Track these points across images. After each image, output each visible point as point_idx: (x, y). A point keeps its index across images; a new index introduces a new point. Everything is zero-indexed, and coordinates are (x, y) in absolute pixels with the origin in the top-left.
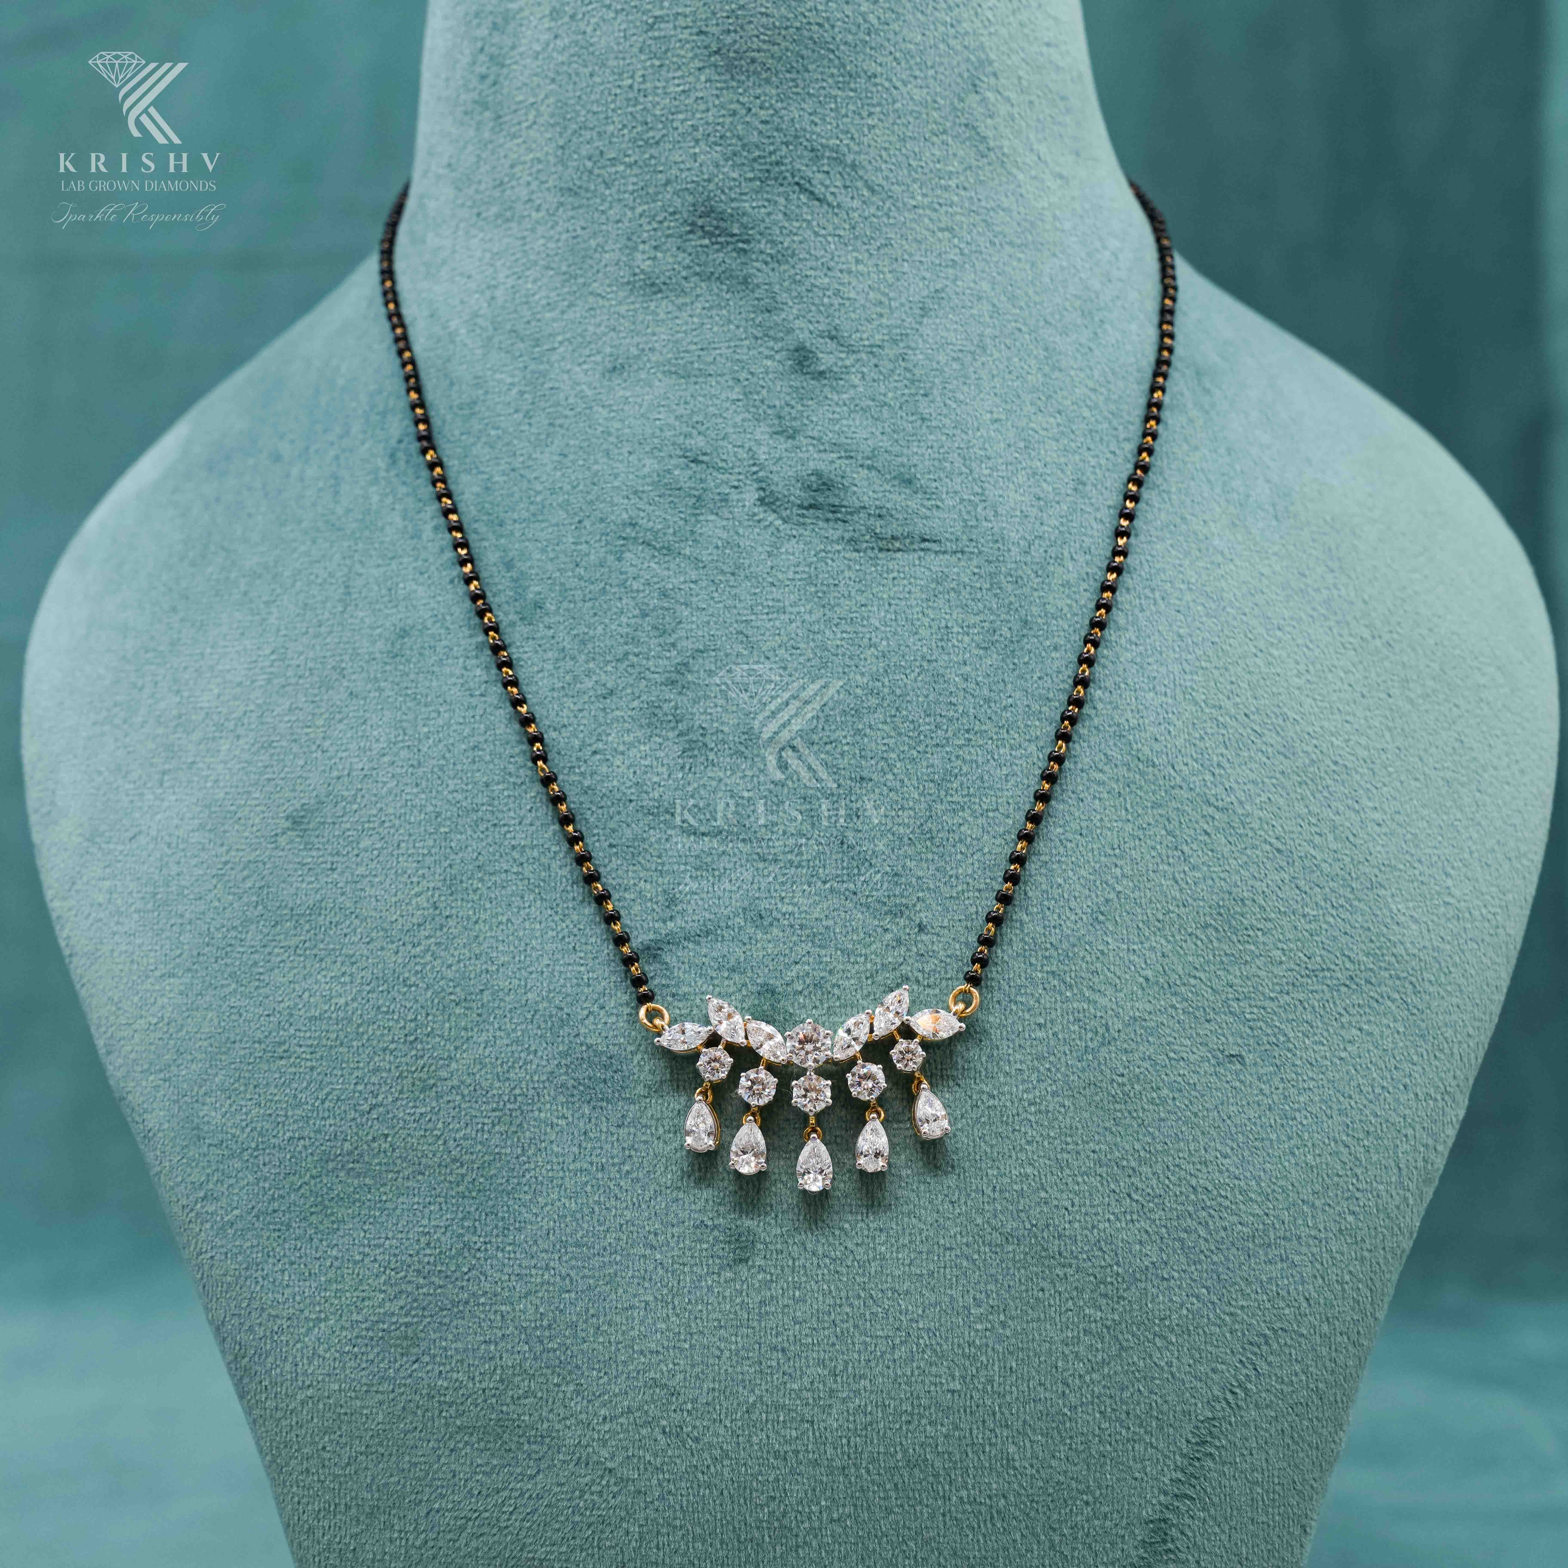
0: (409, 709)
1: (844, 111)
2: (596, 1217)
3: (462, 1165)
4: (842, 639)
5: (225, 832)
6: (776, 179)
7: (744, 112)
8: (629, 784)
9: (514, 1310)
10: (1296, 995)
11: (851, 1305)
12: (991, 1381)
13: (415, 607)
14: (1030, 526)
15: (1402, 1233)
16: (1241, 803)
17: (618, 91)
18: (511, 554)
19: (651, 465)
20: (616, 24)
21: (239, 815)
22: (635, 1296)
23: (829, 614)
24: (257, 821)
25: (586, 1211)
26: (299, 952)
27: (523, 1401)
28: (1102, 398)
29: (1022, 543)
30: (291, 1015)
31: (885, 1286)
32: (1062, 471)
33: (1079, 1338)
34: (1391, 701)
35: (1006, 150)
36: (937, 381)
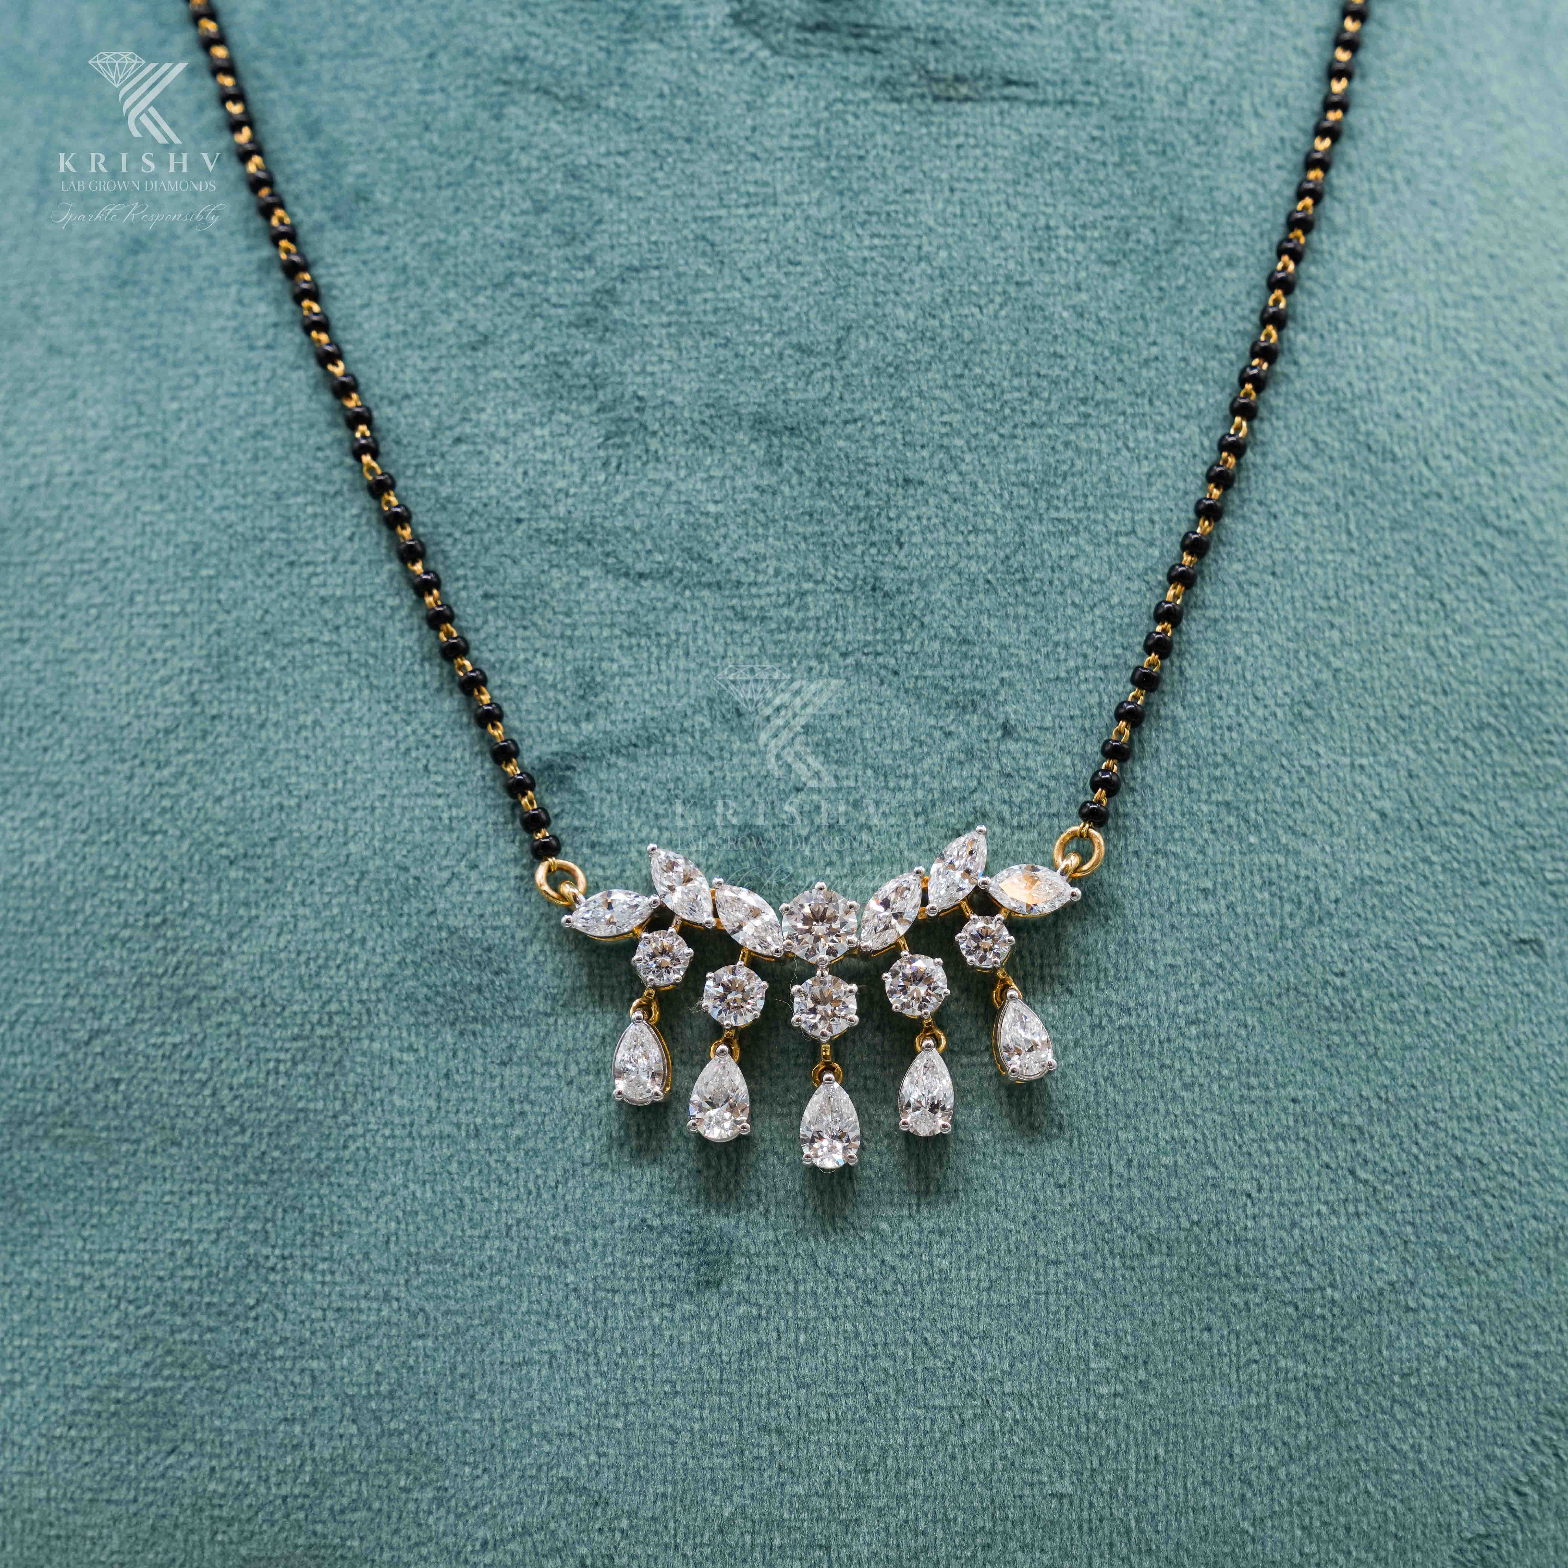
4: (872, 248)
8: (515, 492)
14: (1186, 61)
18: (315, 112)
23: (851, 206)
27: (348, 1516)
29: (1173, 87)
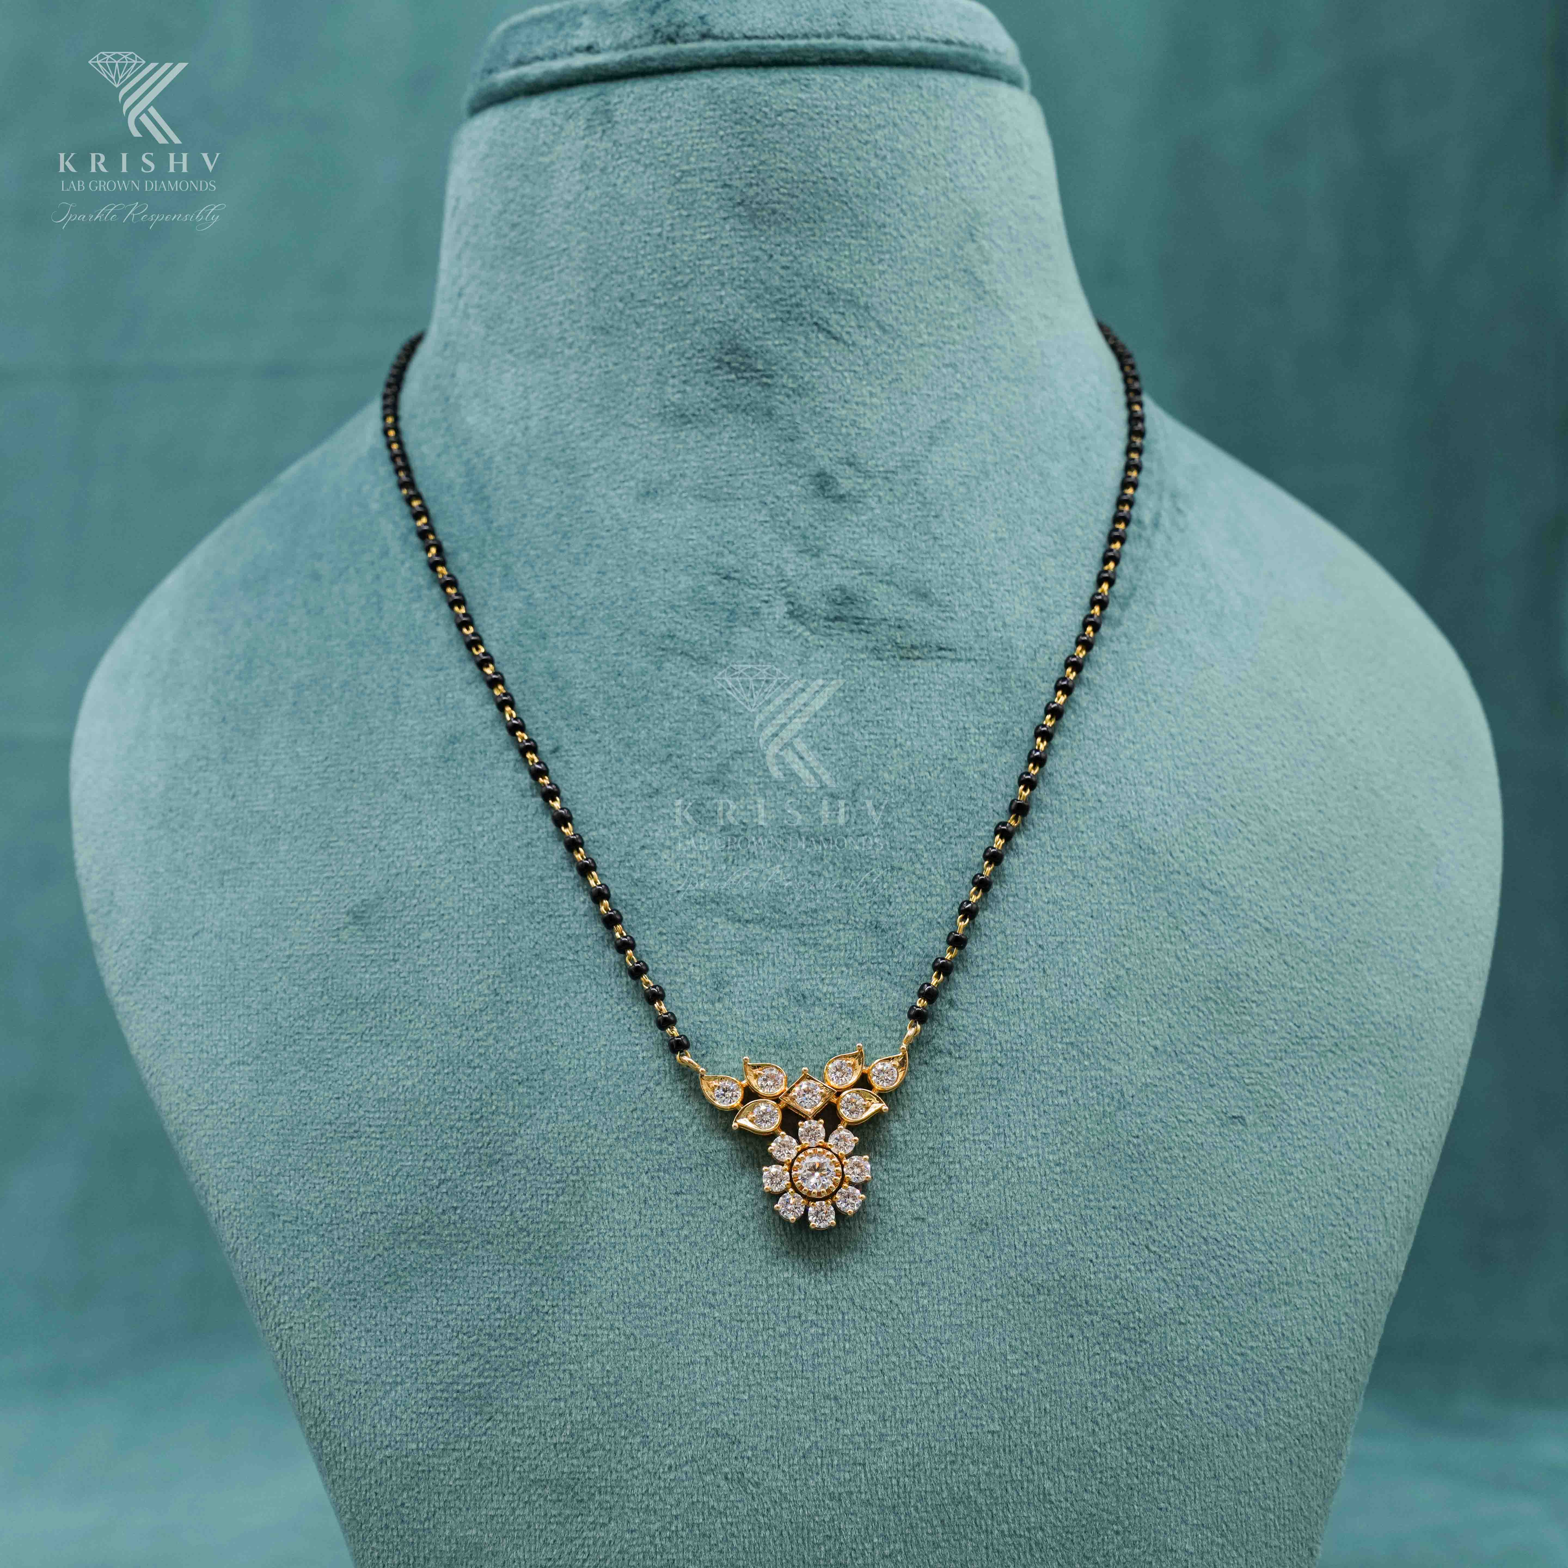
0: (463, 809)
1: (857, 258)
2: (657, 1279)
3: (528, 1235)
5: (288, 927)
6: (796, 320)
7: (766, 258)
9: (582, 1368)
10: (1288, 1061)
11: (898, 1355)
12: (1028, 1422)
13: (464, 715)
15: (1390, 1278)
16: (1232, 886)
17: (648, 239)
19: (685, 582)
20: (645, 177)
21: (300, 911)
22: (695, 1352)
24: (318, 917)
25: (647, 1273)
26: (365, 1038)
28: (1091, 519)
30: (361, 1098)
31: (928, 1336)
32: (1061, 585)
33: (1105, 1379)
34: (1357, 792)
35: (999, 293)
36: (946, 503)
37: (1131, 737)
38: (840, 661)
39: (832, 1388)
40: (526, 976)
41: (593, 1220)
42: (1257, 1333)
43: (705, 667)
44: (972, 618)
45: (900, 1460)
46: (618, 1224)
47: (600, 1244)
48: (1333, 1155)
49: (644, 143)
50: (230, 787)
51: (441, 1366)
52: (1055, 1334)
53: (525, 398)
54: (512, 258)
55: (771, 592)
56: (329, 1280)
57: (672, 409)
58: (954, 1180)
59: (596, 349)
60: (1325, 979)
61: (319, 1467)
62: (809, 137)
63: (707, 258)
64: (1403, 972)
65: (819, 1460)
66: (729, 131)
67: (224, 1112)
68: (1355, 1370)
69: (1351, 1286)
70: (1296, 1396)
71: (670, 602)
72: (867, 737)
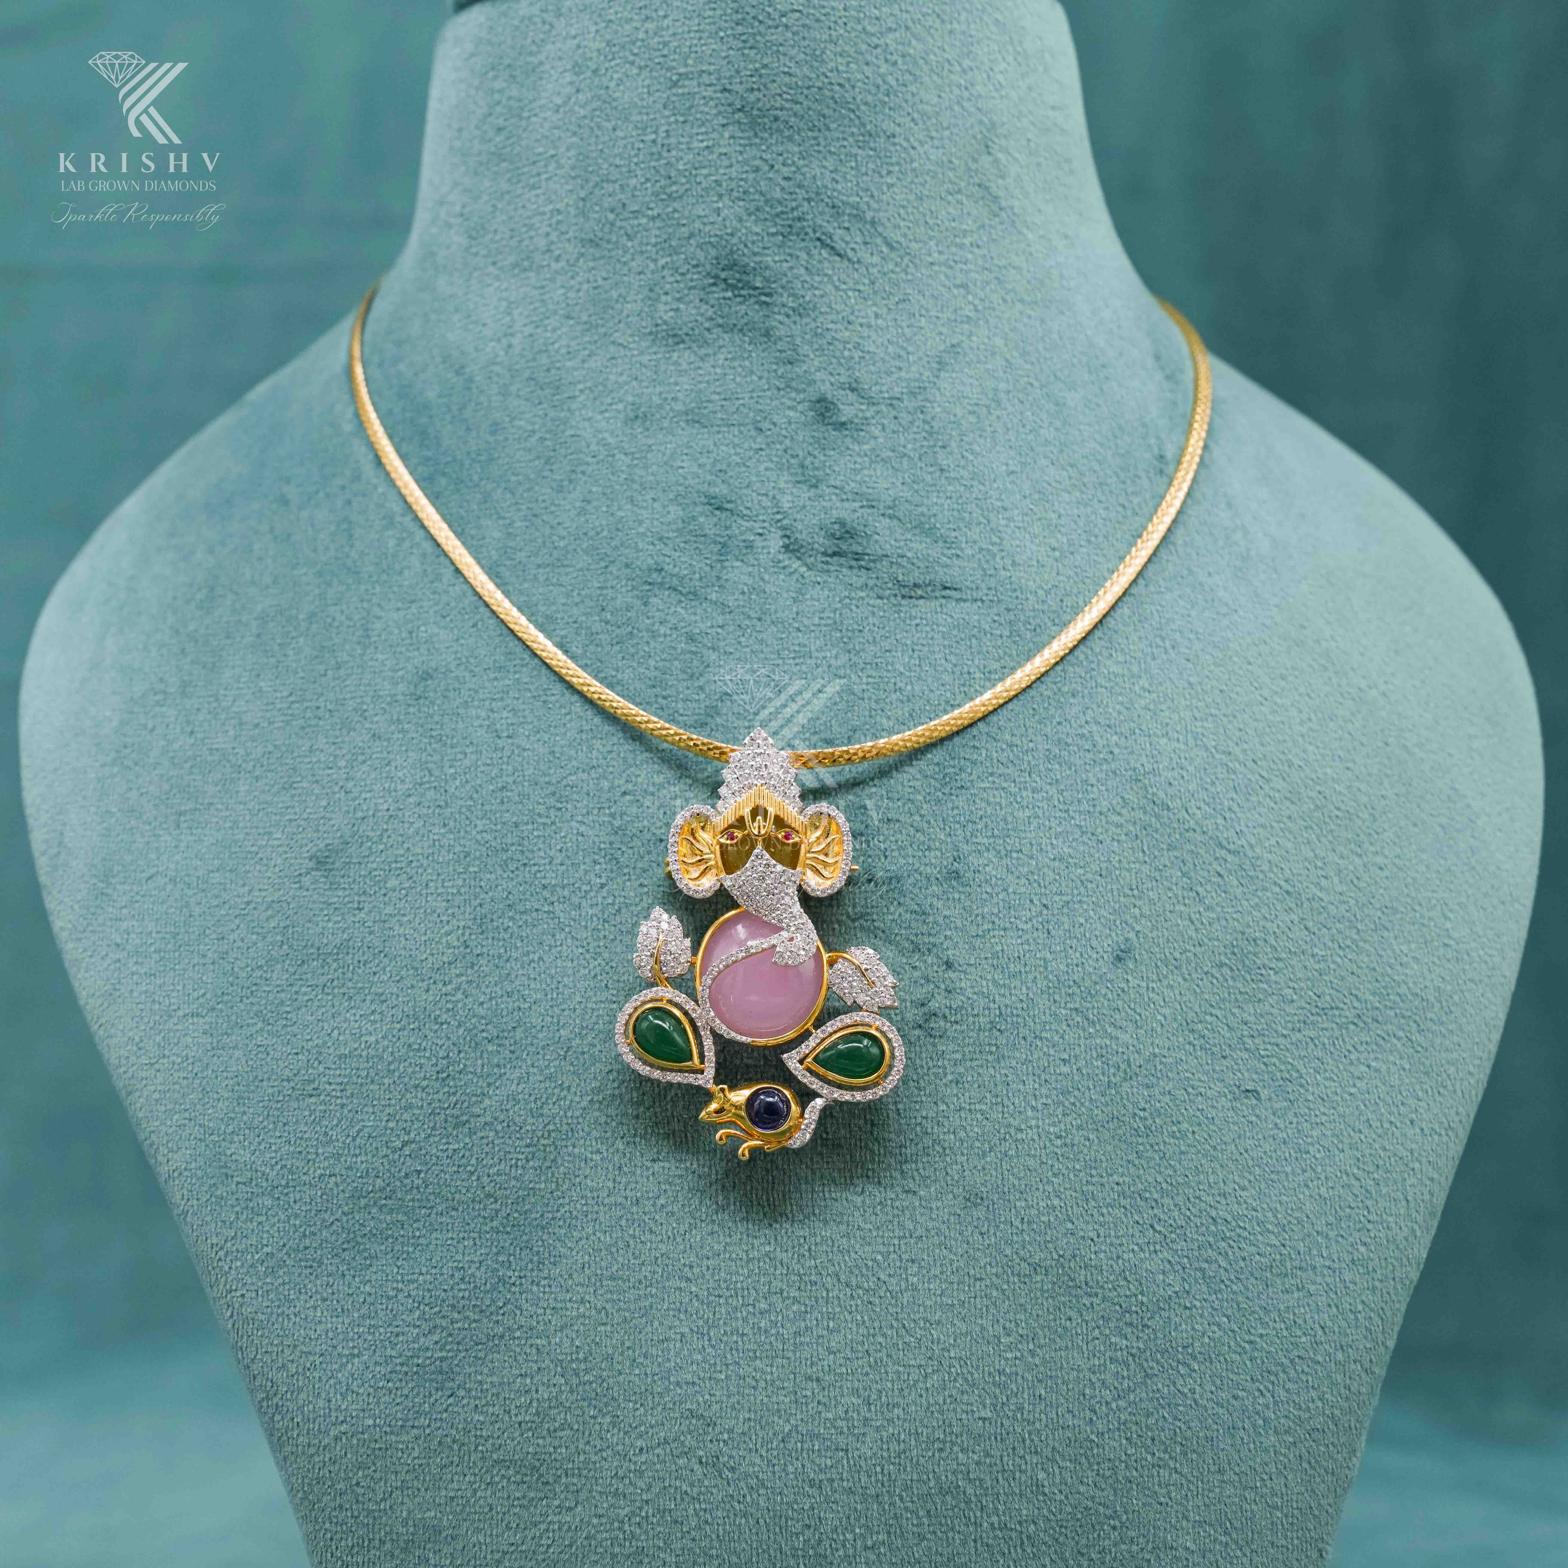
0: (434, 750)
1: (864, 170)
2: (630, 1251)
3: (496, 1201)
5: (247, 872)
6: (798, 234)
7: (767, 168)
9: (549, 1343)
10: (1306, 1033)
11: (884, 1335)
12: (1021, 1409)
13: (437, 650)
15: (1411, 1265)
16: (1251, 846)
17: (641, 146)
19: (676, 512)
20: (640, 80)
22: (670, 1328)
24: (279, 861)
25: (621, 1244)
26: (326, 990)
28: (1110, 453)
30: (321, 1053)
31: (918, 1316)
32: (1075, 522)
33: (1105, 1365)
34: (1388, 749)
35: (1016, 210)
36: (954, 433)
37: (1146, 686)
38: (838, 599)
39: (815, 1369)
40: (498, 927)
41: (565, 1187)
42: (1267, 1320)
43: (693, 603)
44: (981, 556)
45: (885, 1447)
46: (591, 1191)
47: (571, 1213)
48: (1352, 1133)
49: (639, 43)
50: (188, 722)
51: (401, 1339)
52: (1052, 1317)
53: (509, 314)
54: (497, 165)
55: (766, 525)
56: (284, 1245)
57: (665, 327)
58: (947, 1152)
59: (585, 262)
60: (1348, 947)
61: (270, 1442)
62: (815, 39)
63: (704, 167)
64: (1432, 941)
65: (799, 1445)
66: (729, 32)
67: (176, 1067)
68: (1371, 1361)
69: (1368, 1273)
70: (1307, 1387)
71: (658, 533)
72: (864, 680)
